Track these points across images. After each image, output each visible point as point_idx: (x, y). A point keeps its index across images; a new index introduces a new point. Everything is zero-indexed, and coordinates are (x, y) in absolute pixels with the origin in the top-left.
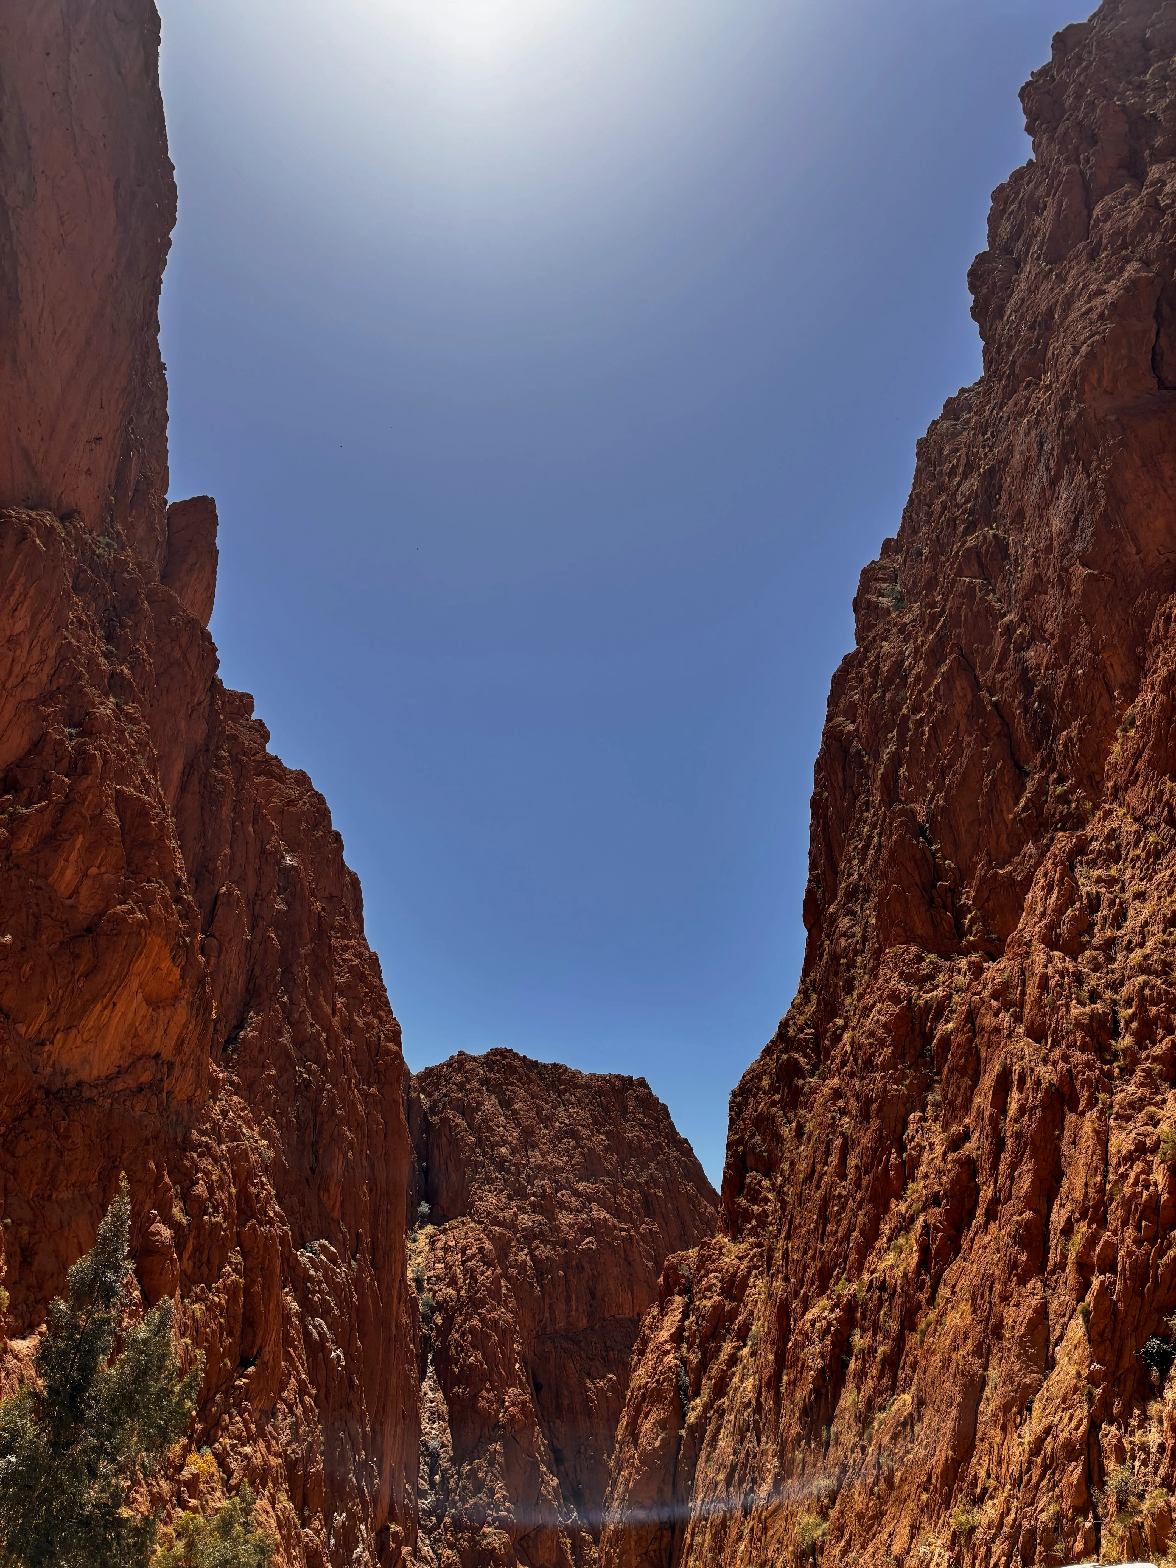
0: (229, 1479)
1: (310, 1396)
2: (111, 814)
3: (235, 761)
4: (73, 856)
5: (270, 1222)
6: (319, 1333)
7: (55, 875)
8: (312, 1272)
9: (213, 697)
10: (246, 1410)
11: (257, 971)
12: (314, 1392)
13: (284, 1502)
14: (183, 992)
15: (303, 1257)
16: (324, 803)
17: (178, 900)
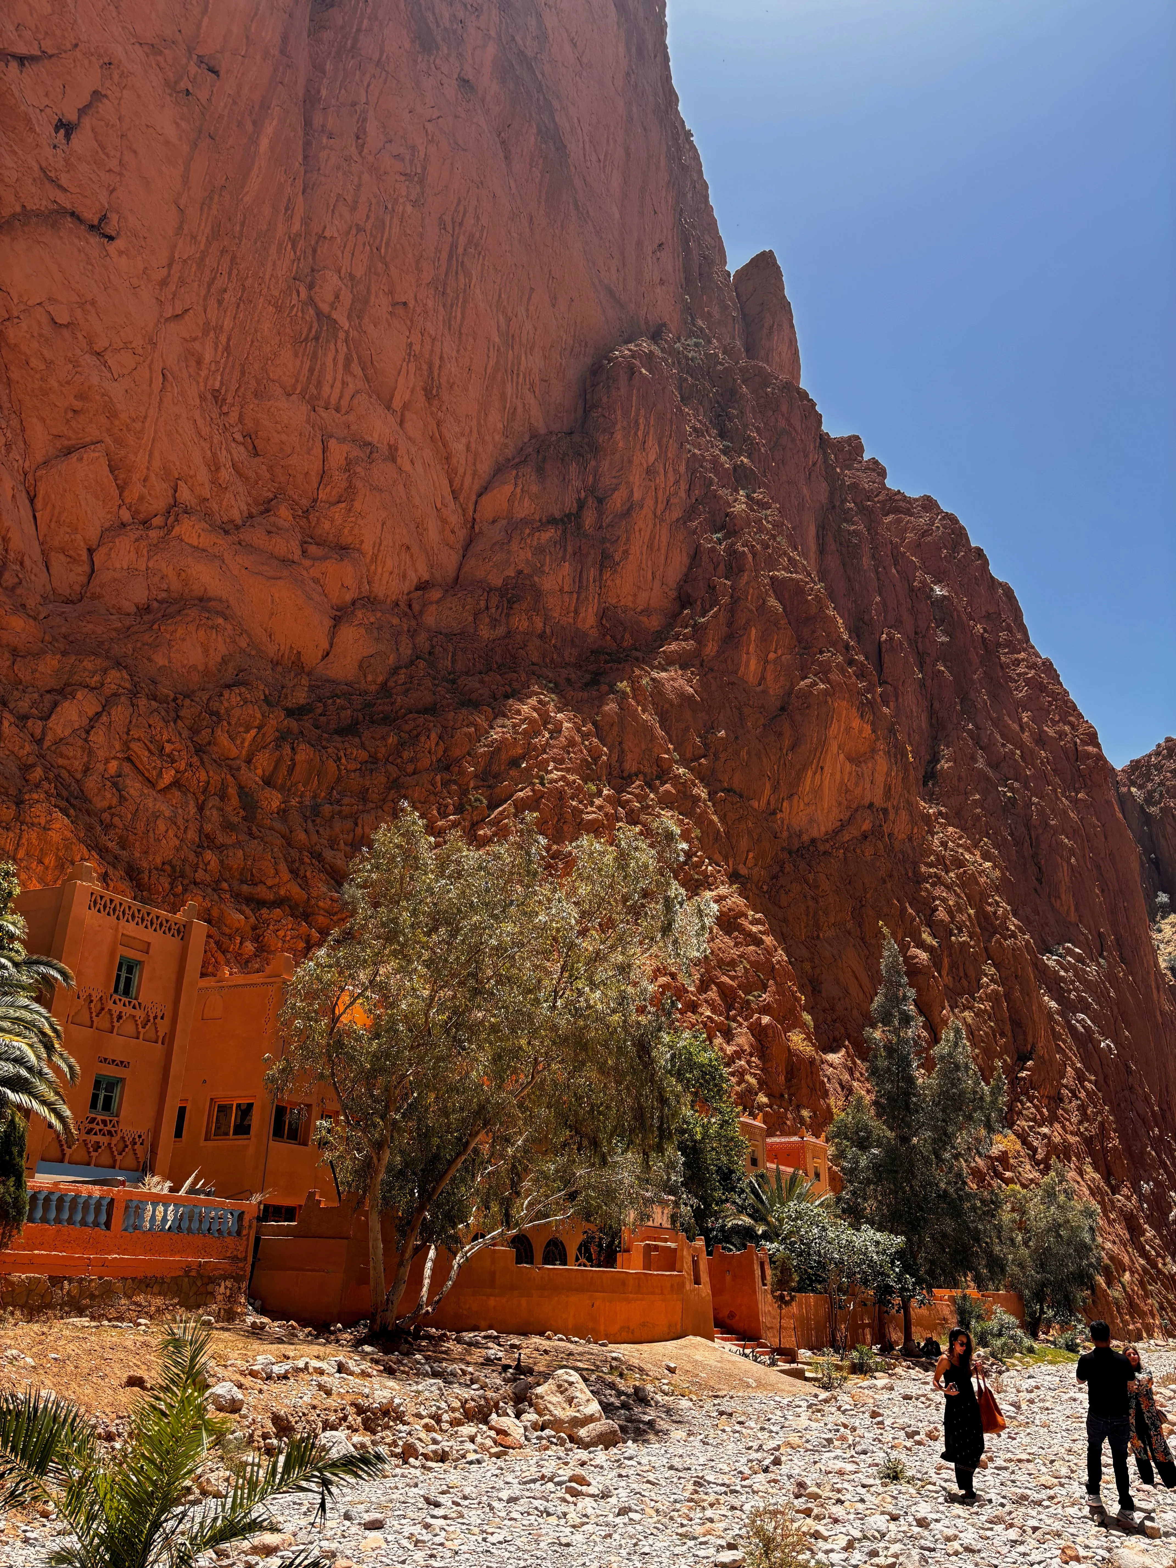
0: (1034, 1155)
1: (1090, 1081)
2: (773, 602)
3: (862, 509)
4: (752, 649)
5: (1013, 935)
6: (1083, 1026)
7: (742, 669)
8: (1062, 973)
9: (825, 453)
10: (1034, 1097)
11: (936, 705)
12: (1093, 1078)
13: (1091, 1173)
14: (878, 744)
15: (1050, 961)
16: (957, 522)
17: (851, 662)
